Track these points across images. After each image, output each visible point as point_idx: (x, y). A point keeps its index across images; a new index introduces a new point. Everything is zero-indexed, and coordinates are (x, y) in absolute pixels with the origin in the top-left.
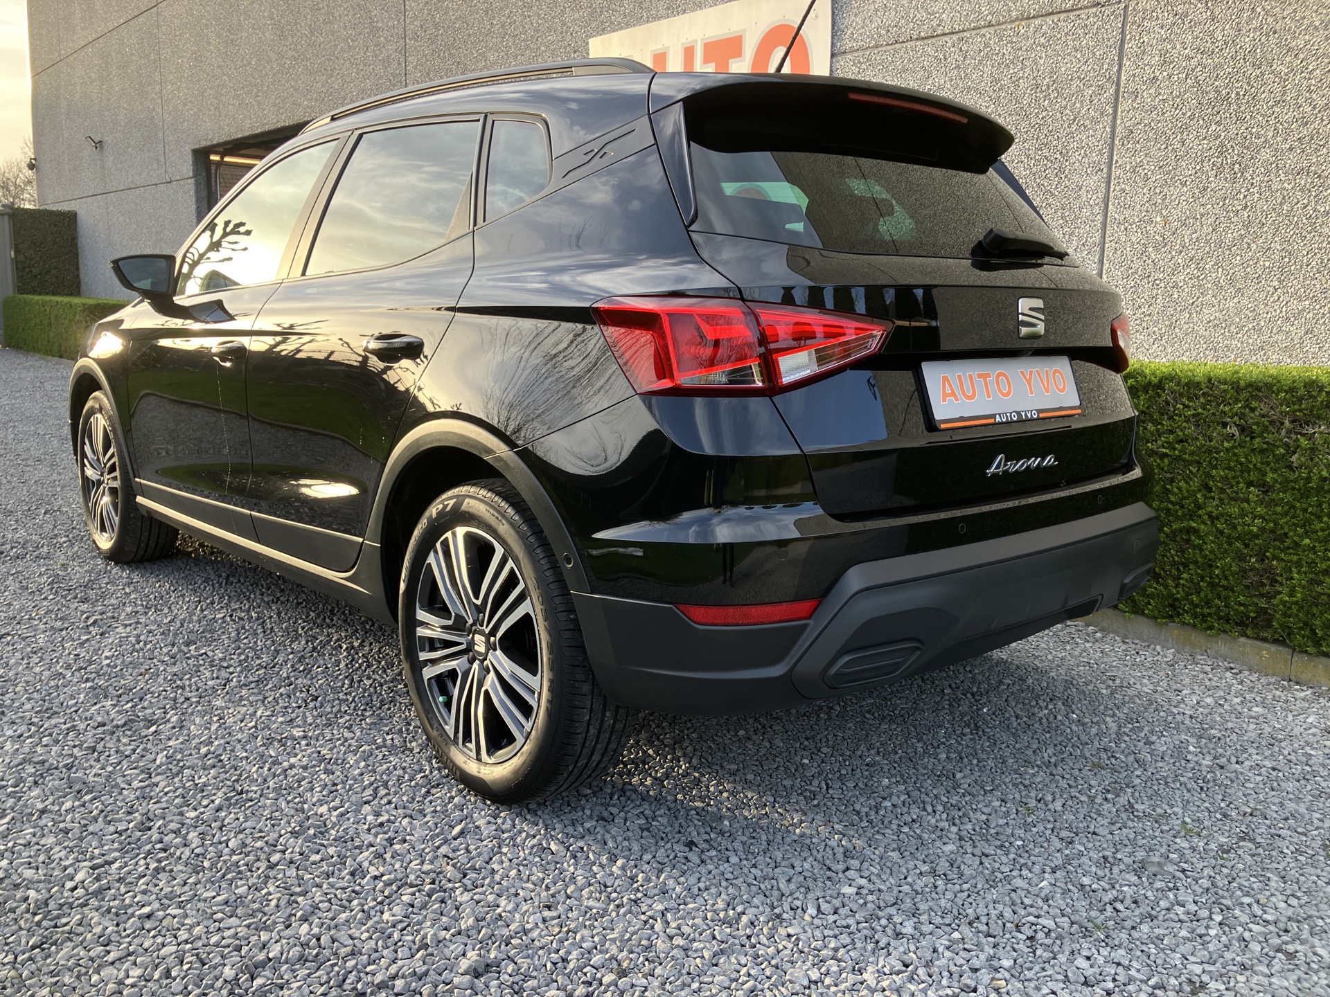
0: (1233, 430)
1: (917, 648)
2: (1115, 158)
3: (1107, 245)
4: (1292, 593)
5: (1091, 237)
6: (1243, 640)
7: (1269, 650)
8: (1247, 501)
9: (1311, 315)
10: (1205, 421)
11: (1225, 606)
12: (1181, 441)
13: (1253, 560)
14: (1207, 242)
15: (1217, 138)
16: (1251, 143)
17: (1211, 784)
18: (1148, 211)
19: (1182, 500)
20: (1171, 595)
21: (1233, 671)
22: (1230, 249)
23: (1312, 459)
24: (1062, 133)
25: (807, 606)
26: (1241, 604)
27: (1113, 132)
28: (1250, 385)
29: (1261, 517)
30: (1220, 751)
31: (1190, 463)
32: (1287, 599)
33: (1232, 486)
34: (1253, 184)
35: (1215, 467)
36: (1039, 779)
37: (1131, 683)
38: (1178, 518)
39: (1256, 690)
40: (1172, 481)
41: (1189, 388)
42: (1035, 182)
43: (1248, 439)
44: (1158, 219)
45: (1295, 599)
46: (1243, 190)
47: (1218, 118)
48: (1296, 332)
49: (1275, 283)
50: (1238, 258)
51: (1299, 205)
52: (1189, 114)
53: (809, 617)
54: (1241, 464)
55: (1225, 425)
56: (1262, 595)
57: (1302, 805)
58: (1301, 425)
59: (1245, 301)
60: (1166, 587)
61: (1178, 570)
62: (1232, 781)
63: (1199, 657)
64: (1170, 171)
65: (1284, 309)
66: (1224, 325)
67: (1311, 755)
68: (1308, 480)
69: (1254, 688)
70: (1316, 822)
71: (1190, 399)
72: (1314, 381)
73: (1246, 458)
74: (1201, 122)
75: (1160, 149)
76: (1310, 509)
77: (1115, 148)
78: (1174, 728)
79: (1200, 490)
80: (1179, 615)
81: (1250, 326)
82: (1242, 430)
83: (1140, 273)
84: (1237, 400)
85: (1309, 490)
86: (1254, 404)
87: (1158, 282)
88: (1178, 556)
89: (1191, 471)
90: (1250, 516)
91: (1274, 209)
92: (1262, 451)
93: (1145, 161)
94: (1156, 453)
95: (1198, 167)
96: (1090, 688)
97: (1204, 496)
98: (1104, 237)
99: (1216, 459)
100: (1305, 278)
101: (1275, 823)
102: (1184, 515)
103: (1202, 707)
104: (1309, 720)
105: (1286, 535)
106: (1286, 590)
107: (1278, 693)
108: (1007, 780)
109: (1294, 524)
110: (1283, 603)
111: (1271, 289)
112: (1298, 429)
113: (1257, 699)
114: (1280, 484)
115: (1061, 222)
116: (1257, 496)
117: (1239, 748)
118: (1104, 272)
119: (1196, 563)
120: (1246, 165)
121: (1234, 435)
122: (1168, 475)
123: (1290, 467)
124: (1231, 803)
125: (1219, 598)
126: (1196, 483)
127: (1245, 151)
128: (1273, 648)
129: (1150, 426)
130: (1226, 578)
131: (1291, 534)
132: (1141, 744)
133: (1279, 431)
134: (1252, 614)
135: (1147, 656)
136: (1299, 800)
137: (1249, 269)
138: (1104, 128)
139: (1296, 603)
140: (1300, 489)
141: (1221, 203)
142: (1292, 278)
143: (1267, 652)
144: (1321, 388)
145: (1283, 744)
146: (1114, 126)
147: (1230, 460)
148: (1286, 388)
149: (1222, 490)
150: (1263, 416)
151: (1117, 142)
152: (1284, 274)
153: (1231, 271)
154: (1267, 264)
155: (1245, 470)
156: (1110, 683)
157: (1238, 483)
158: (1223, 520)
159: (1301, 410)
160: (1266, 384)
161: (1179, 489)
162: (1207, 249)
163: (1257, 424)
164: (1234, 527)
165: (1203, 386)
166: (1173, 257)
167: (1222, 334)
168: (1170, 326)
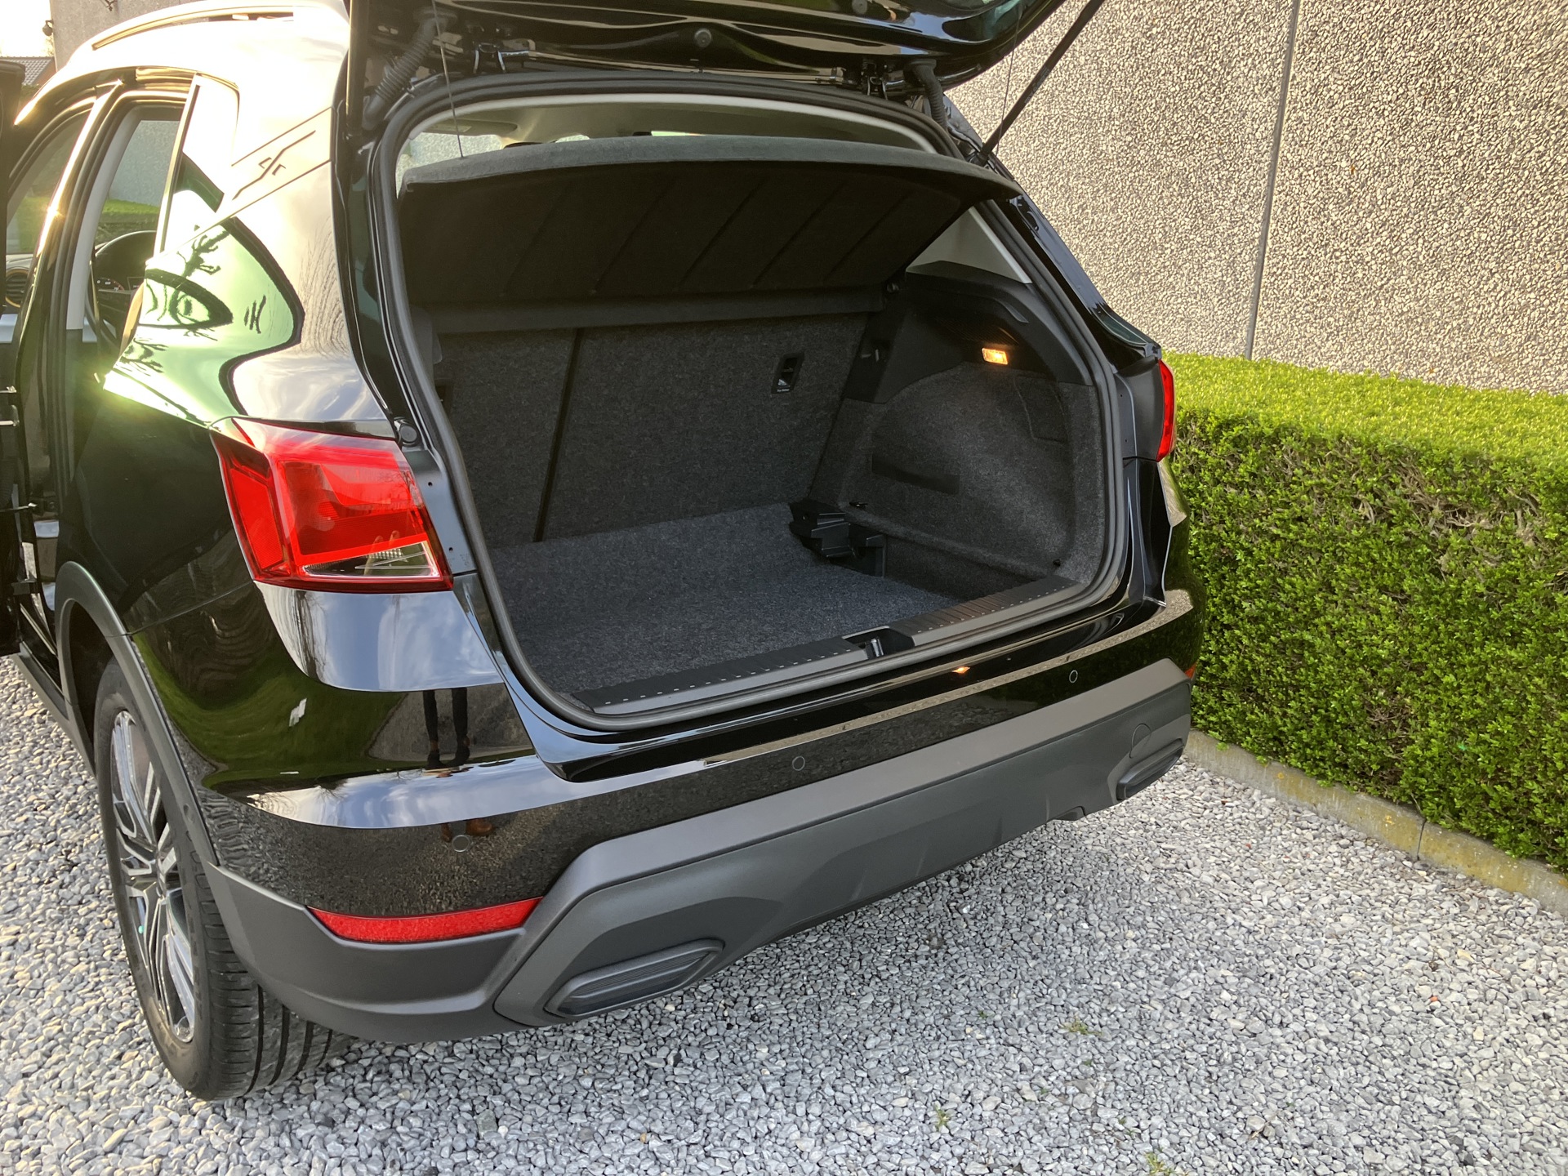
0: (1365, 511)
1: (709, 952)
2: (1292, 72)
3: (1275, 198)
4: (1426, 746)
5: (1255, 185)
6: (1362, 796)
7: (1393, 815)
8: (1378, 613)
9: (1536, 313)
10: (1330, 496)
11: (1343, 749)
12: (1300, 519)
13: (1381, 693)
14: (1407, 200)
15: (1429, 48)
16: (1474, 58)
17: (1226, 1069)
18: (1330, 152)
19: (1296, 600)
20: (1275, 727)
21: (1342, 842)
22: (1435, 213)
23: (1465, 565)
24: (1225, 32)
25: (515, 909)
26: (1361, 750)
27: (1292, 33)
28: (1391, 451)
29: (1395, 637)
30: (1263, 1001)
31: (1310, 551)
32: (1419, 752)
33: (1360, 590)
34: (1472, 118)
35: (1340, 561)
36: (983, 1053)
37: (1190, 863)
38: (1289, 627)
39: (1362, 877)
40: (1284, 572)
41: (1313, 446)
42: (1186, 103)
43: (1385, 526)
44: (1344, 164)
45: (1428, 754)
46: (1458, 128)
47: (1432, 20)
48: (1515, 334)
49: (1493, 265)
50: (1446, 225)
51: (1532, 154)
52: (1393, 11)
53: (520, 924)
54: (1374, 561)
55: (1356, 503)
56: (1390, 741)
57: (1343, 1116)
58: (1454, 514)
59: (1450, 288)
60: (1271, 714)
61: (1287, 695)
62: (1258, 1062)
63: (1307, 814)
64: (1364, 94)
65: (1501, 303)
66: (1420, 320)
67: (1392, 1013)
68: (1458, 593)
69: (1359, 873)
70: (1351, 1151)
71: (1313, 461)
72: (1477, 454)
73: (1381, 554)
74: (1409, 24)
75: (1351, 61)
76: (1458, 634)
77: (1294, 58)
78: (1218, 955)
79: (1320, 590)
80: (1285, 753)
81: (1455, 324)
82: (1379, 511)
83: (1315, 239)
84: (1373, 471)
85: (1456, 607)
86: (1395, 479)
87: (1338, 254)
88: (1287, 676)
89: (1309, 562)
90: (1381, 633)
91: (1499, 157)
92: (1401, 546)
93: (1332, 79)
94: (1266, 532)
95: (1401, 91)
96: (1130, 870)
97: (1325, 598)
98: (1271, 186)
99: (1343, 550)
100: (1533, 261)
101: (1288, 1154)
102: (1298, 622)
103: (1274, 912)
104: (1413, 944)
105: (1424, 665)
106: (1419, 740)
107: (1391, 884)
108: (937, 1053)
109: (1435, 651)
110: (1415, 758)
111: (1486, 273)
112: (1451, 520)
113: (1355, 898)
114: (1422, 594)
115: (1217, 161)
116: (1392, 607)
117: (1292, 995)
118: (1270, 235)
119: (1308, 688)
120: (1466, 91)
121: (1366, 517)
122: (1281, 565)
123: (1436, 572)
124: (1240, 1109)
125: (1335, 740)
126: (1314, 580)
127: (1465, 70)
128: (1399, 813)
129: (1259, 493)
130: (1346, 714)
131: (1430, 665)
132: (1159, 983)
133: (1426, 520)
134: (1374, 767)
135: (1237, 809)
136: (1341, 1105)
137: (1458, 243)
138: (1279, 28)
139: (1431, 759)
140: (1446, 605)
141: (1428, 145)
142: (1516, 258)
143: (1388, 818)
144: (1487, 464)
145: (1358, 991)
146: (1293, 26)
147: (1359, 554)
148: (1437, 460)
149: (1348, 594)
150: (1406, 497)
151: (1296, 49)
152: (1506, 251)
153: (1436, 244)
154: (1484, 236)
155: (1377, 569)
156: (1161, 862)
157: (1368, 586)
158: (1345, 635)
159: (1455, 494)
160: (1413, 451)
161: (1292, 585)
162: (1405, 210)
163: (1397, 507)
164: (1360, 646)
165: (1330, 445)
166: (1359, 219)
167: (1417, 333)
168: (1351, 316)
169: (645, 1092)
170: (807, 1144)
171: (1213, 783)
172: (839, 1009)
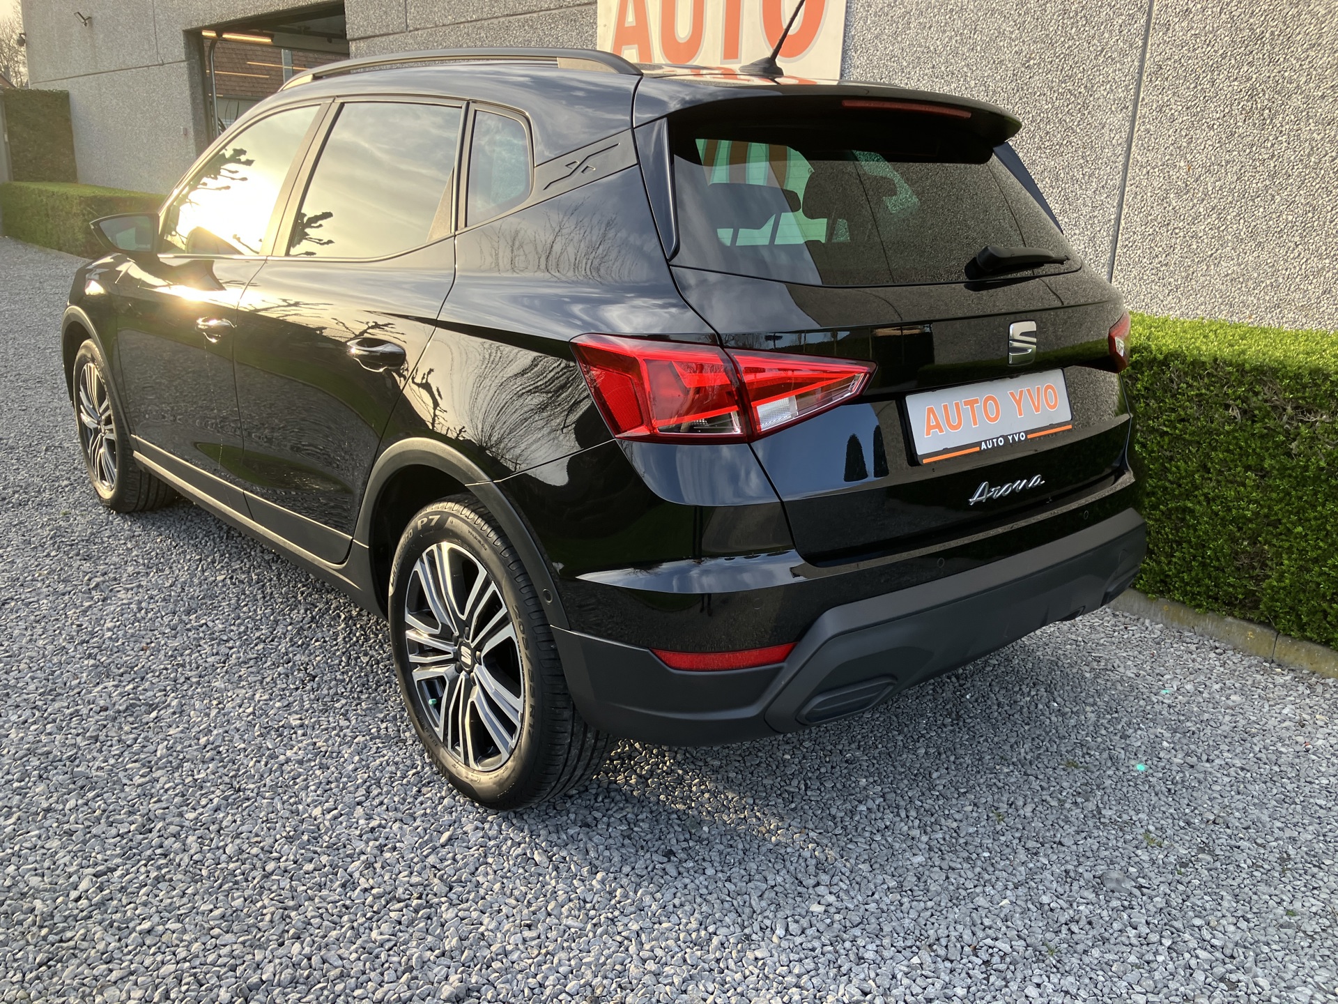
0: (1234, 412)
1: (888, 684)
2: (1142, 95)
3: (1127, 189)
4: (1281, 578)
5: (1112, 180)
6: (1230, 619)
7: (1254, 632)
8: (1244, 485)
9: (1330, 274)
10: (1208, 403)
11: (1215, 586)
12: (1183, 420)
13: (1245, 543)
14: (1231, 191)
15: (1248, 80)
16: (1282, 88)
17: (1179, 786)
18: (1172, 155)
19: (1179, 479)
20: (1163, 572)
21: (1217, 651)
22: (1253, 201)
23: (1311, 448)
24: (1088, 65)
25: (777, 651)
26: (1229, 585)
27: (1141, 67)
28: (1255, 369)
29: (1256, 502)
30: (1193, 747)
31: (1190, 443)
32: (1275, 584)
33: (1230, 469)
34: (1281, 132)
35: (1214, 449)
36: (1013, 780)
37: (1115, 665)
38: (1175, 498)
39: (1237, 673)
40: (1171, 459)
41: (1194, 367)
42: (1057, 117)
43: (1249, 423)
44: (1182, 164)
45: (1283, 584)
46: (1271, 138)
47: (1251, 59)
48: (1314, 290)
49: (1297, 239)
50: (1261, 210)
51: (1327, 158)
52: (1221, 52)
53: (783, 660)
54: (1241, 448)
55: (1227, 407)
56: (1251, 577)
57: (1265, 811)
58: (1303, 413)
59: (1265, 255)
60: (1159, 563)
61: (1172, 547)
62: (1200, 782)
63: (1186, 634)
64: (1198, 113)
65: (1304, 266)
66: (1241, 280)
67: (1281, 753)
68: (1306, 468)
69: (1235, 671)
70: (1276, 831)
71: (1194, 378)
72: (1320, 369)
73: (1246, 443)
74: (1233, 61)
75: (1188, 88)
76: (1305, 498)
77: (1143, 85)
78: (1152, 720)
79: (1198, 471)
80: (1169, 591)
81: (1268, 282)
82: (1244, 412)
83: (1159, 220)
84: (1241, 383)
85: (1305, 478)
86: (1258, 388)
87: (1177, 231)
88: (1172, 534)
89: (1190, 451)
90: (1246, 500)
91: (1301, 160)
92: (1262, 437)
93: (1172, 101)
94: (1157, 430)
95: (1227, 111)
96: (1074, 670)
97: (1202, 477)
98: (1124, 180)
99: (1217, 441)
100: (1328, 236)
101: (1236, 832)
102: (1181, 494)
103: (1183, 695)
104: (1285, 711)
105: (1279, 521)
106: (1275, 575)
107: (1259, 677)
108: (982, 781)
109: (1288, 511)
110: (1272, 588)
111: (1292, 245)
112: (1300, 417)
113: (1237, 685)
114: (1278, 470)
115: (1082, 161)
116: (1254, 481)
117: (1211, 743)
118: (1123, 217)
119: (1189, 542)
120: (1277, 111)
121: (1235, 418)
122: (1168, 453)
123: (1288, 454)
124: (1195, 808)
125: (1210, 578)
126: (1194, 464)
127: (1276, 96)
128: (1258, 629)
129: (1152, 403)
130: (1218, 560)
131: (1284, 521)
132: (1117, 738)
133: (1280, 418)
134: (1240, 596)
135: (1135, 633)
136: (1262, 805)
137: (1271, 223)
138: (1132, 62)
139: (1284, 588)
140: (1296, 478)
141: (1248, 151)
142: (1314, 234)
143: (1253, 633)
144: (1327, 377)
145: (1255, 740)
146: (1142, 61)
147: (1229, 443)
148: (1291, 374)
149: (1220, 472)
150: (1266, 401)
151: (1144, 78)
152: (1307, 229)
153: (1254, 224)
154: (1290, 218)
155: (1244, 453)
156: (1095, 664)
157: (1236, 466)
158: (1218, 502)
159: (1304, 398)
160: (1271, 369)
161: (1178, 468)
162: (1230, 199)
163: (1260, 409)
164: (1229, 510)
165: (1208, 366)
166: (1194, 205)
167: (1239, 289)
168: (1187, 277)
169: (793, 805)
170: (916, 833)
171: (1115, 616)
172: (905, 756)
